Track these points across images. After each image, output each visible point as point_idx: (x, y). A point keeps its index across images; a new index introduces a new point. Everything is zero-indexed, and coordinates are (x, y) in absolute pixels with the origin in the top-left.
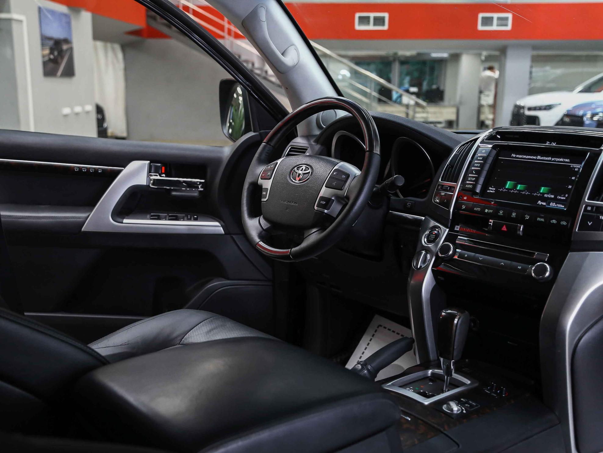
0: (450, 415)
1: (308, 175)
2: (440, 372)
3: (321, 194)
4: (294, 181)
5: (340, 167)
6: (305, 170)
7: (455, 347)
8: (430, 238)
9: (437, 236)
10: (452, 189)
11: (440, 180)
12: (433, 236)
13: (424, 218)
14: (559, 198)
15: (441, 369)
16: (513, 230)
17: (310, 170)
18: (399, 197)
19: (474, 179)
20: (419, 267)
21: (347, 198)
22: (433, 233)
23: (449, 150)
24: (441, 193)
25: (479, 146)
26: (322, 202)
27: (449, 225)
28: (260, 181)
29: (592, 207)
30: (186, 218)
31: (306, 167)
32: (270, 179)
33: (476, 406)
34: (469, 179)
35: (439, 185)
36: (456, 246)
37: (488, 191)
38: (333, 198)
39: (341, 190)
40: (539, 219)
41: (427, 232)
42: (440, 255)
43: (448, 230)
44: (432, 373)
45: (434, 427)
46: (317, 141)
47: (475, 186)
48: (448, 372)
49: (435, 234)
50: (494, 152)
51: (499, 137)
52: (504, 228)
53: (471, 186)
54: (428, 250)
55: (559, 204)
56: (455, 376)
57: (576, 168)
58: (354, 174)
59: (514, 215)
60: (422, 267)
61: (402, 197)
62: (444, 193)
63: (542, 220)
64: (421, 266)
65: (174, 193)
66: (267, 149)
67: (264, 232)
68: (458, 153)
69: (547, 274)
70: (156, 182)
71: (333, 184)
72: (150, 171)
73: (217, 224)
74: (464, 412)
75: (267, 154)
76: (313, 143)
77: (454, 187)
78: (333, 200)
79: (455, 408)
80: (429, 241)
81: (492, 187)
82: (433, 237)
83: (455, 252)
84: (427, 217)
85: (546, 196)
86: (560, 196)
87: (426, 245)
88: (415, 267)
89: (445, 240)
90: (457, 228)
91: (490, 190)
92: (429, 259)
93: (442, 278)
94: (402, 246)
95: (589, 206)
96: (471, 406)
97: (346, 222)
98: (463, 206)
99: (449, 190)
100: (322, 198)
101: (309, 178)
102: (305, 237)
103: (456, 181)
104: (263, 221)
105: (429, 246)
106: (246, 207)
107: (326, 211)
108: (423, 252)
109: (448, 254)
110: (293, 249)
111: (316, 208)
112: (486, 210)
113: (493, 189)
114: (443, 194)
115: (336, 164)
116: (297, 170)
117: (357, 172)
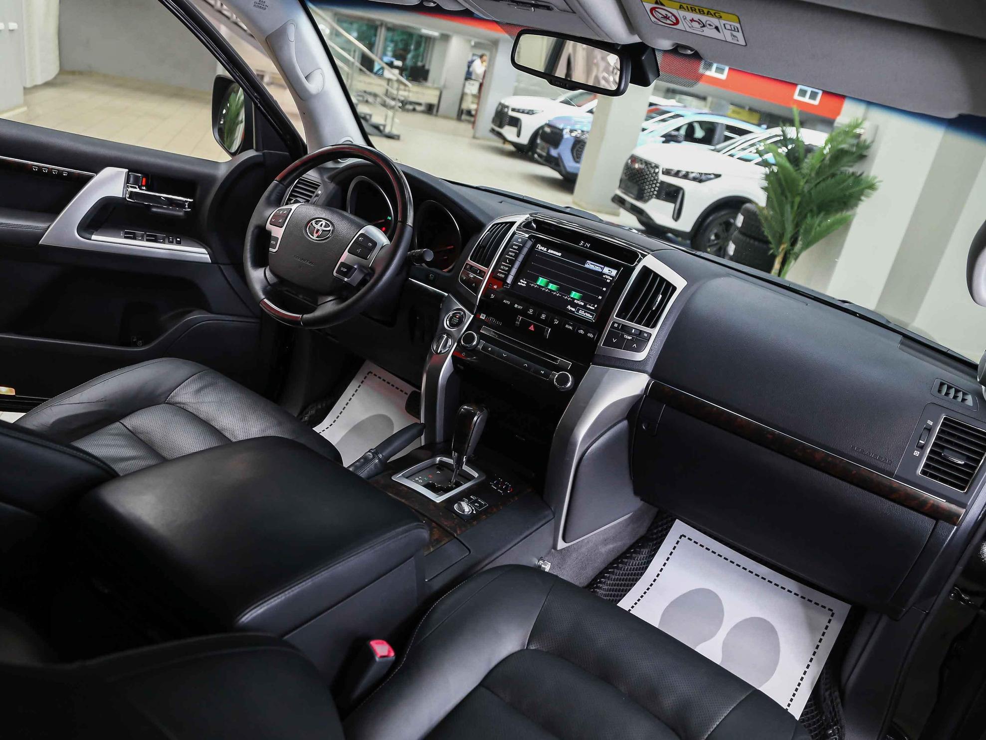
0: (461, 517)
1: (328, 232)
2: (451, 461)
3: (342, 260)
4: (311, 236)
5: (367, 231)
6: (325, 227)
7: (470, 445)
8: (453, 321)
9: (461, 322)
10: (482, 273)
11: (469, 259)
13: (447, 294)
14: (589, 307)
15: (451, 457)
16: (540, 331)
17: (330, 228)
19: (507, 268)
20: (439, 352)
21: (372, 269)
22: (457, 316)
24: (469, 273)
25: (514, 234)
26: (342, 269)
27: (475, 311)
28: (269, 226)
29: (619, 324)
30: (167, 240)
32: (282, 227)
33: (485, 505)
34: (502, 267)
35: (467, 264)
36: (482, 337)
37: (519, 283)
38: (355, 267)
39: (366, 259)
40: (567, 326)
41: (451, 314)
42: (462, 343)
43: (472, 316)
44: (440, 461)
45: (447, 531)
46: (332, 179)
47: (507, 276)
48: (459, 462)
49: (459, 317)
50: (529, 244)
51: (535, 226)
52: (532, 328)
53: (503, 276)
54: (449, 335)
55: (588, 313)
56: (465, 468)
57: (608, 279)
58: (383, 243)
59: (543, 316)
60: (443, 352)
63: (571, 328)
64: (441, 351)
65: (154, 210)
66: (279, 188)
67: (269, 287)
68: (491, 231)
69: (569, 384)
71: (358, 250)
72: (127, 181)
73: (204, 251)
74: (474, 512)
75: (278, 194)
76: (327, 180)
77: (484, 272)
78: (355, 269)
79: (467, 508)
80: (452, 325)
81: (523, 280)
82: (456, 320)
83: (478, 343)
84: (450, 295)
85: (575, 301)
86: (590, 305)
87: (448, 329)
88: (435, 352)
89: (469, 327)
90: (483, 316)
91: (521, 282)
92: (450, 344)
93: (462, 368)
94: (418, 318)
95: (617, 323)
96: (481, 505)
98: (492, 295)
99: (479, 273)
100: (343, 264)
101: (329, 237)
102: (319, 304)
103: (487, 265)
104: (268, 273)
105: (451, 330)
106: (251, 253)
108: (445, 336)
109: (472, 344)
110: (305, 316)
111: (335, 274)
112: (516, 305)
113: (524, 282)
114: (472, 276)
115: (361, 227)
116: (315, 224)
117: (385, 241)
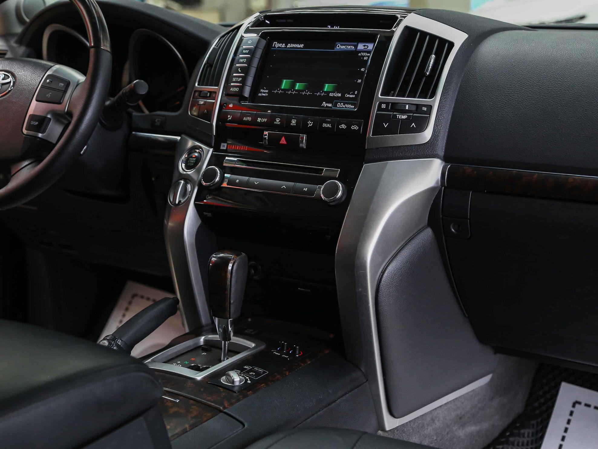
0: (229, 389)
2: (216, 337)
3: (31, 111)
5: (55, 71)
6: (3, 79)
7: (232, 302)
8: (189, 162)
9: (198, 160)
10: (213, 95)
11: (196, 85)
12: (194, 160)
13: (179, 138)
14: (348, 96)
15: (217, 334)
16: (293, 143)
17: (10, 79)
18: (143, 112)
20: (177, 202)
21: (70, 114)
22: (193, 156)
23: (206, 45)
24: (199, 101)
25: (242, 36)
26: (33, 123)
27: (213, 143)
29: (387, 104)
33: (264, 372)
34: (234, 80)
35: (195, 91)
36: (224, 170)
37: (260, 95)
38: (49, 116)
39: (60, 103)
40: (325, 125)
41: (185, 156)
42: (204, 184)
43: (211, 150)
44: (206, 341)
45: (210, 406)
46: (20, 41)
47: (242, 88)
48: (226, 336)
49: (196, 157)
50: (264, 42)
51: (268, 22)
52: (283, 141)
53: (237, 89)
54: (187, 179)
55: (348, 104)
56: (235, 340)
57: (365, 56)
58: (77, 81)
59: (294, 122)
60: (182, 202)
61: (147, 112)
62: (202, 101)
63: (329, 126)
64: (180, 201)
68: (217, 47)
69: (340, 194)
71: (47, 95)
74: (249, 382)
76: (14, 45)
77: (215, 93)
78: (50, 119)
79: (236, 378)
80: (188, 167)
81: (264, 89)
82: (193, 160)
83: (223, 178)
84: (183, 136)
85: (331, 95)
86: (349, 94)
87: (185, 173)
88: (173, 203)
89: (209, 164)
90: (224, 146)
91: (261, 93)
92: (190, 190)
93: (209, 215)
94: (153, 179)
95: (384, 103)
96: (258, 374)
97: (71, 148)
98: (229, 116)
99: (209, 97)
100: (33, 117)
101: (10, 91)
102: (12, 174)
103: (217, 84)
105: (188, 173)
107: (40, 135)
108: (181, 182)
109: (215, 181)
111: (25, 131)
112: (259, 119)
113: (265, 91)
114: (202, 103)
115: (49, 68)
117: (80, 77)
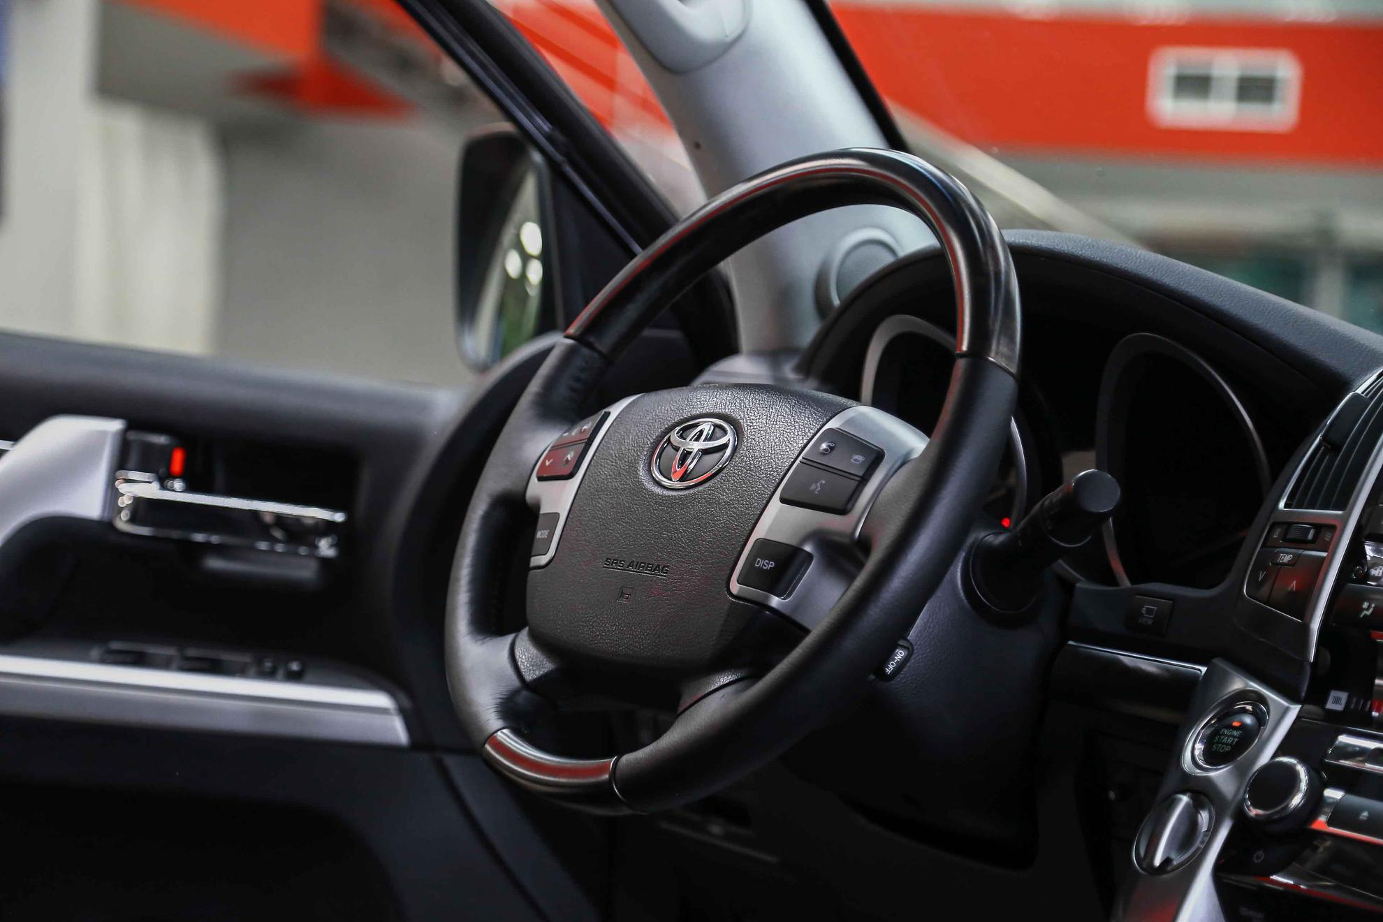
1: (717, 455)
3: (760, 532)
5: (850, 422)
6: (710, 438)
8: (1218, 743)
9: (1248, 737)
10: (1324, 534)
11: (1282, 505)
12: (1234, 737)
13: (1204, 669)
17: (729, 437)
18: (1111, 580)
20: (1157, 863)
21: (864, 545)
22: (1236, 724)
24: (1277, 555)
26: (761, 564)
27: (1305, 688)
28: (535, 489)
30: (253, 670)
31: (716, 426)
32: (571, 476)
35: (1274, 525)
36: (1326, 774)
38: (808, 548)
39: (843, 511)
41: (1211, 717)
42: (1252, 813)
43: (1295, 710)
49: (1243, 727)
54: (1203, 794)
58: (903, 452)
60: (1175, 863)
61: (1126, 583)
62: (1288, 553)
64: (1167, 861)
65: (215, 563)
66: (578, 362)
67: (525, 693)
68: (1367, 395)
70: (144, 509)
71: (813, 487)
72: (123, 460)
73: (380, 700)
75: (577, 385)
76: (792, 375)
77: (1332, 528)
78: (809, 557)
80: (1214, 757)
82: (1230, 737)
83: (1315, 801)
84: (1218, 662)
88: (1144, 866)
89: (1281, 750)
90: (1337, 701)
92: (1204, 829)
94: (1112, 795)
97: (850, 643)
98: (1365, 605)
99: (1314, 541)
100: (765, 546)
101: (720, 470)
102: (679, 712)
103: (1343, 502)
104: (527, 652)
105: (1212, 774)
106: (470, 590)
107: (775, 601)
108: (1180, 800)
109: (1287, 807)
110: (627, 758)
111: (735, 587)
114: (1287, 558)
115: (836, 411)
116: (681, 436)
117: (913, 442)
